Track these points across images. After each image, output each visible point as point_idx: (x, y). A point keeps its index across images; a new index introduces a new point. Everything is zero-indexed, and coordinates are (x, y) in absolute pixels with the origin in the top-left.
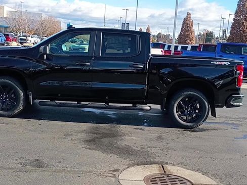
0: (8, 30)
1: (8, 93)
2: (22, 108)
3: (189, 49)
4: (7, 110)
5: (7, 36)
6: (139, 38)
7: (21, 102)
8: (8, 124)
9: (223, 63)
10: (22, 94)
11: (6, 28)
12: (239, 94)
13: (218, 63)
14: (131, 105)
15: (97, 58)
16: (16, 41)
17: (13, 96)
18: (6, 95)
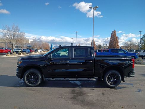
0: (31, 47)
1: (34, 76)
2: (40, 82)
3: (97, 51)
4: (34, 84)
5: (31, 50)
6: (89, 49)
7: (40, 80)
8: (34, 91)
9: (126, 58)
10: (40, 76)
11: (30, 47)
12: (133, 71)
13: (124, 58)
14: (87, 78)
15: (72, 59)
16: (34, 51)
17: (36, 77)
18: (33, 77)
